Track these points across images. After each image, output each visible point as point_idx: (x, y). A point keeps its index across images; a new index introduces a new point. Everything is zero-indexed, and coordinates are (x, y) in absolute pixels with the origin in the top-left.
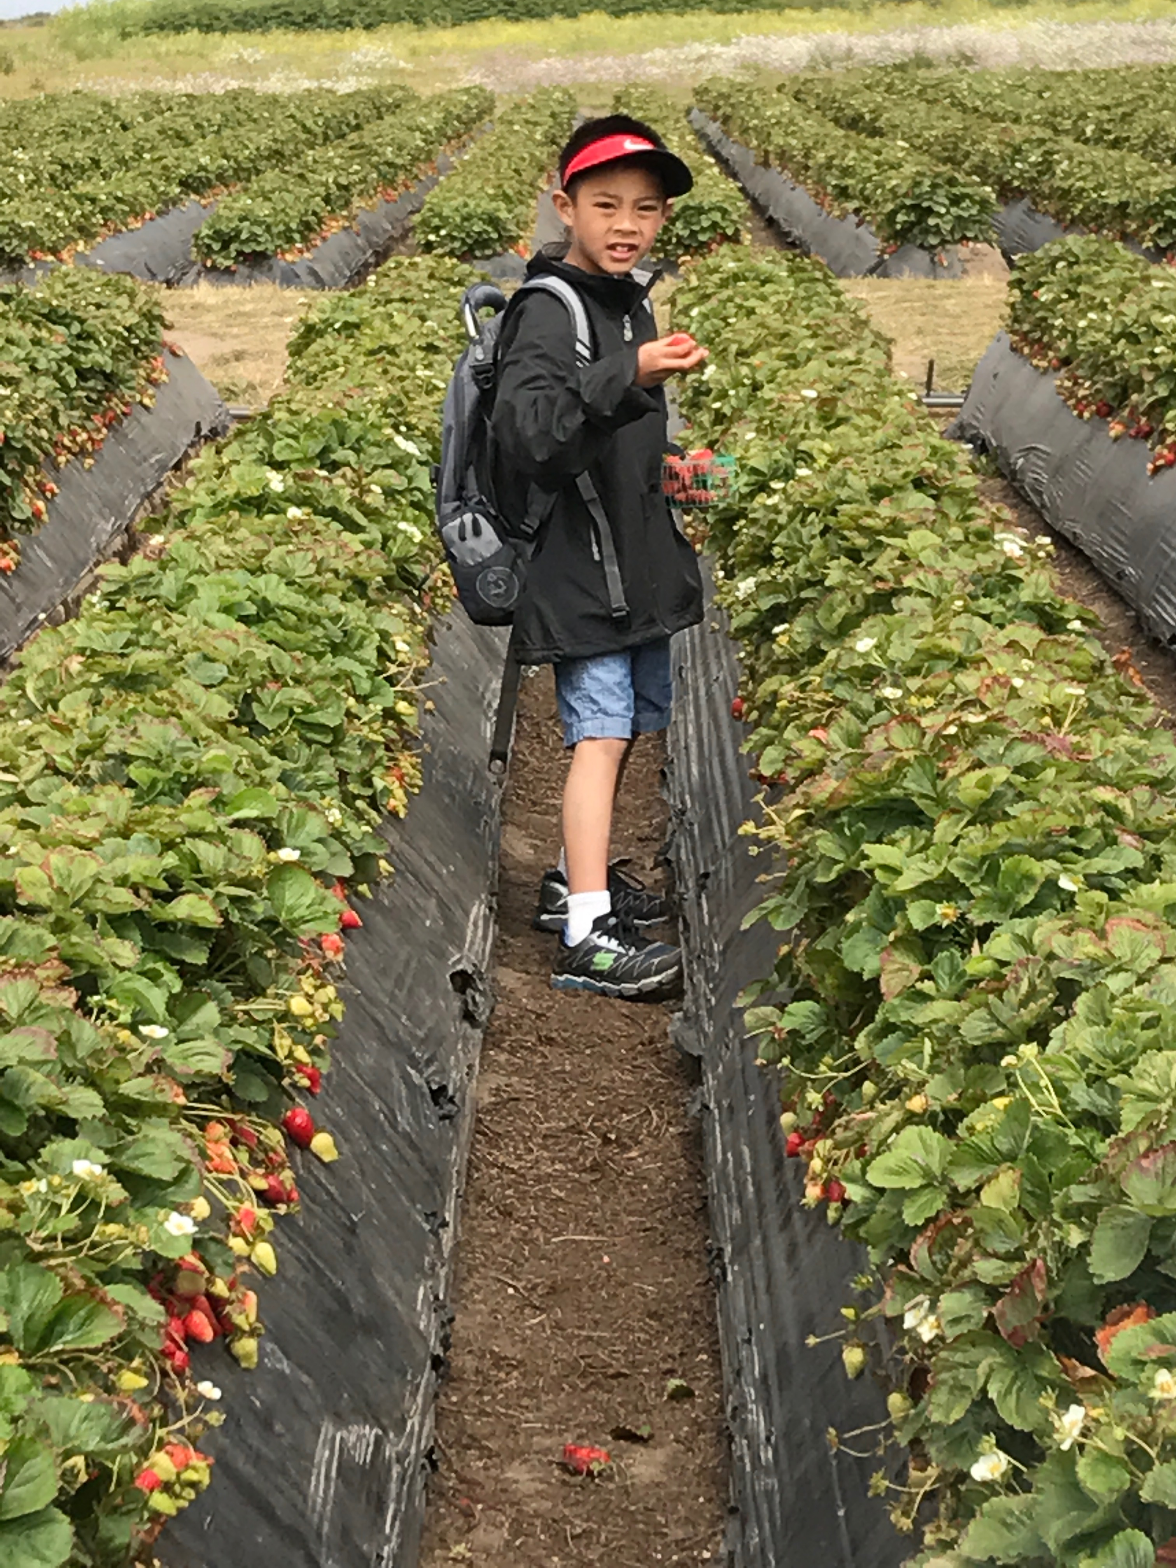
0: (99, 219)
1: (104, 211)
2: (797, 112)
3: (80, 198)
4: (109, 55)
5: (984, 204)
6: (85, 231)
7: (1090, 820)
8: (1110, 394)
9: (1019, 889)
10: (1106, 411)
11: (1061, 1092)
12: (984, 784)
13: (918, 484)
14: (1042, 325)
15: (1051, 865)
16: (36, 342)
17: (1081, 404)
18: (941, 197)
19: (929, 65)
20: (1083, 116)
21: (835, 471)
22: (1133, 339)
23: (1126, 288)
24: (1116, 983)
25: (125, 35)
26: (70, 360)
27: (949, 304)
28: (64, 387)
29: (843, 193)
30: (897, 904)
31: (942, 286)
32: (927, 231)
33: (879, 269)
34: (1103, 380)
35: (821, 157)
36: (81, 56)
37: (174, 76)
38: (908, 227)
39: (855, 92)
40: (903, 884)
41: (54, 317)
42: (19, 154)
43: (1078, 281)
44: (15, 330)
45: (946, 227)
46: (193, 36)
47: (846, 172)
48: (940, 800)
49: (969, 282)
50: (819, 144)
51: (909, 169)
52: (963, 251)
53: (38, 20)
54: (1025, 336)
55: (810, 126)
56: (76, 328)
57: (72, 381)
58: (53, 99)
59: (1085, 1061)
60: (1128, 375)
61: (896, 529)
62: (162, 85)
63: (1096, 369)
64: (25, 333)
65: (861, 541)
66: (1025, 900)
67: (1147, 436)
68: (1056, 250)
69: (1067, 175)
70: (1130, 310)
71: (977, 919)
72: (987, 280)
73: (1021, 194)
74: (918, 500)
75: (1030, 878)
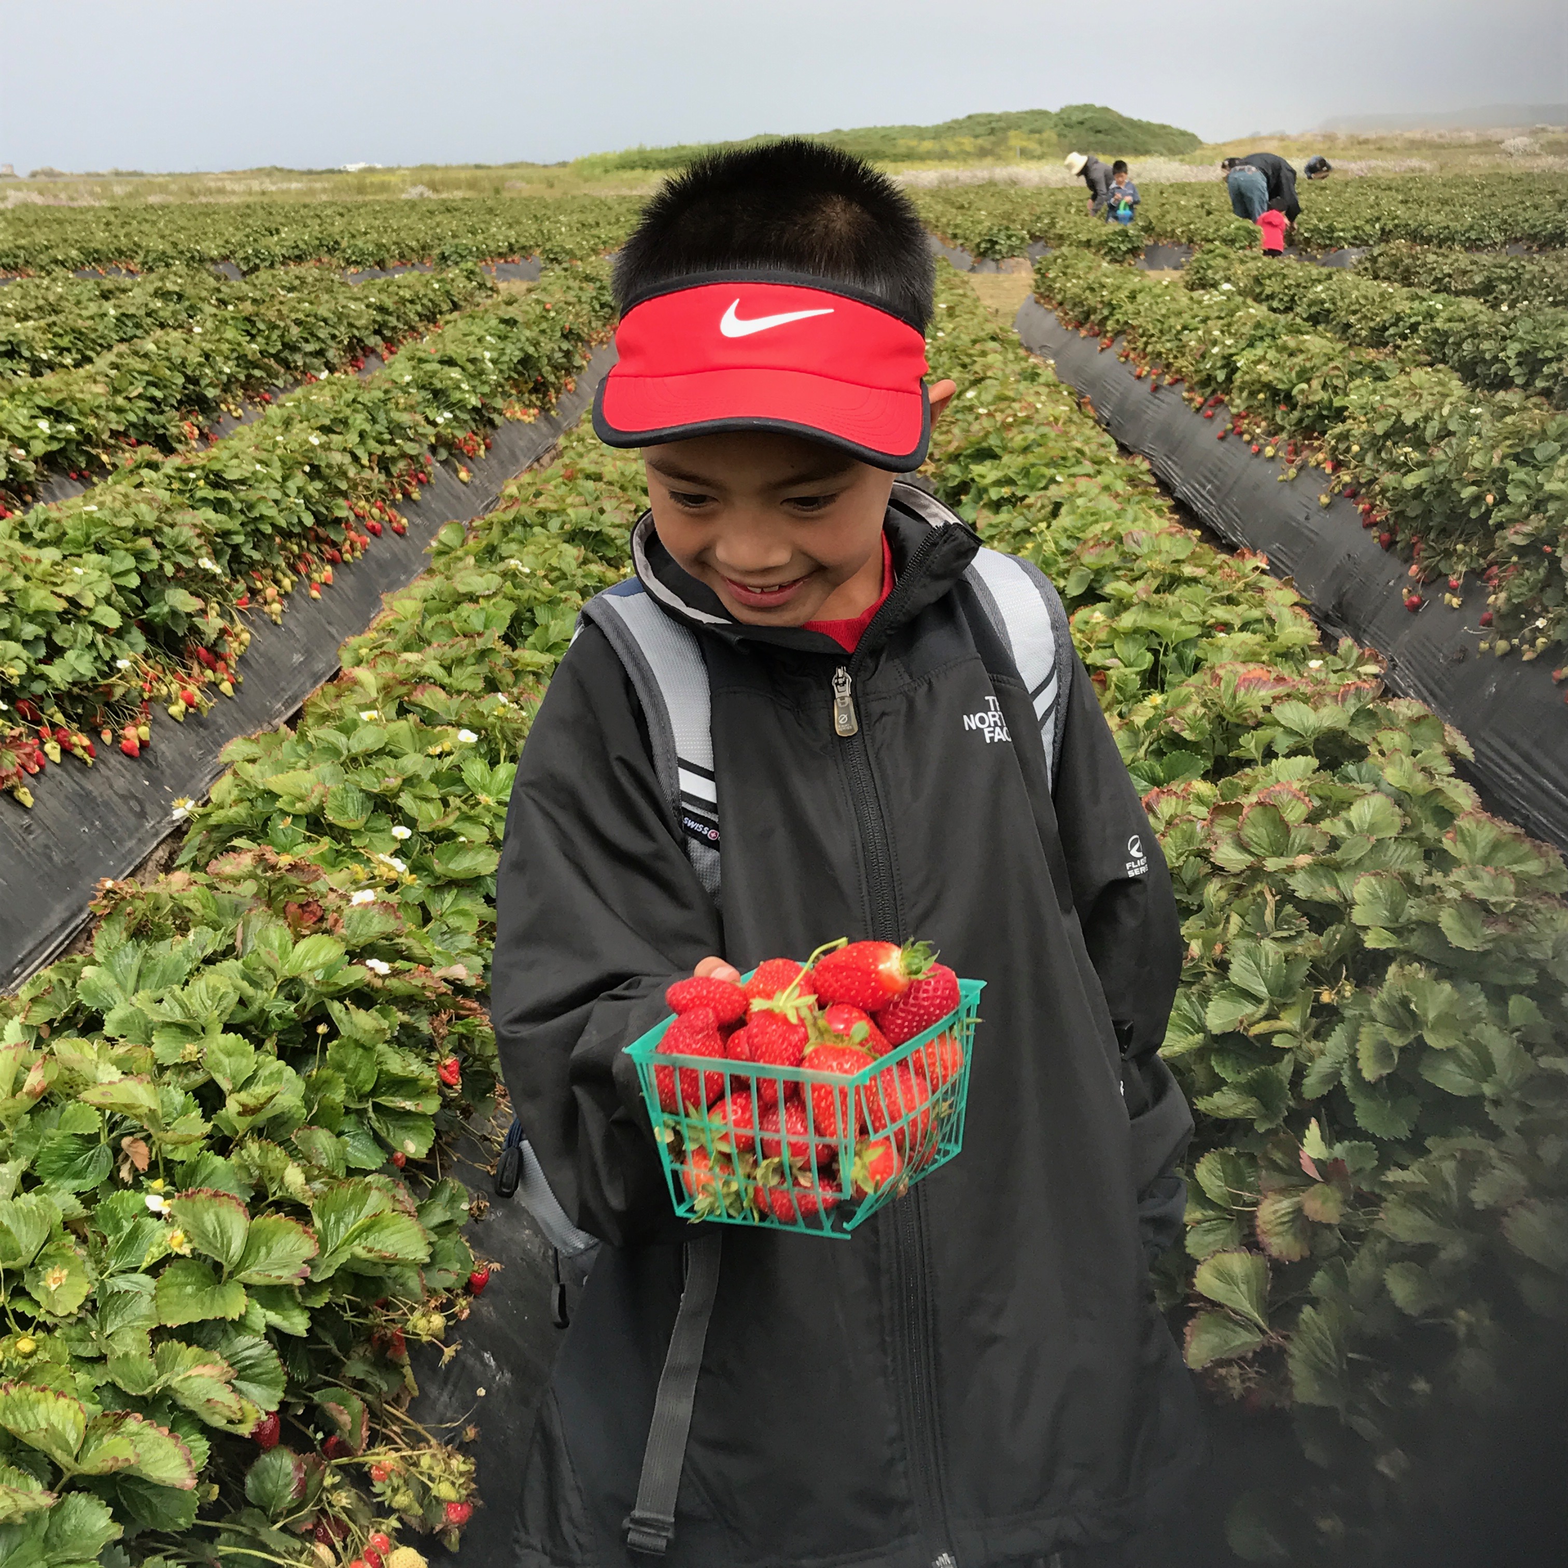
0: (601, 246)
1: (604, 243)
2: (933, 203)
3: (593, 236)
4: (599, 180)
5: (1023, 239)
6: (594, 251)
7: (1070, 454)
8: (1081, 317)
9: (1039, 481)
10: (1079, 325)
11: (1056, 543)
12: (1025, 439)
13: (993, 339)
14: (1050, 288)
15: (1053, 471)
16: (581, 289)
17: (1067, 323)
18: (1003, 235)
19: (995, 185)
20: (1070, 205)
21: (955, 334)
22: (1092, 290)
23: (1090, 268)
24: (1080, 502)
25: (606, 171)
26: (596, 298)
27: (1006, 285)
28: (594, 310)
29: (955, 236)
30: (985, 490)
31: (1002, 277)
32: (995, 252)
33: (972, 269)
34: (1078, 310)
35: (944, 220)
36: (586, 180)
37: (631, 188)
38: (987, 250)
39: (960, 195)
40: (988, 480)
41: (588, 278)
42: (562, 218)
43: (1067, 267)
44: (571, 282)
45: (1004, 250)
46: (639, 172)
47: (957, 226)
48: (1004, 448)
49: (1015, 275)
50: (943, 214)
51: (987, 224)
52: (1012, 262)
53: (564, 165)
54: (1041, 295)
55: (939, 208)
56: (598, 284)
57: (597, 307)
58: (574, 198)
59: (1066, 530)
60: (1090, 307)
61: (984, 354)
62: (625, 192)
63: (1075, 305)
64: (575, 284)
65: (967, 360)
66: (1041, 485)
67: (1097, 335)
68: (1057, 253)
69: (1063, 227)
70: (1091, 277)
71: (1020, 494)
72: (1024, 274)
73: (1040, 238)
74: (992, 345)
75: (1043, 476)
